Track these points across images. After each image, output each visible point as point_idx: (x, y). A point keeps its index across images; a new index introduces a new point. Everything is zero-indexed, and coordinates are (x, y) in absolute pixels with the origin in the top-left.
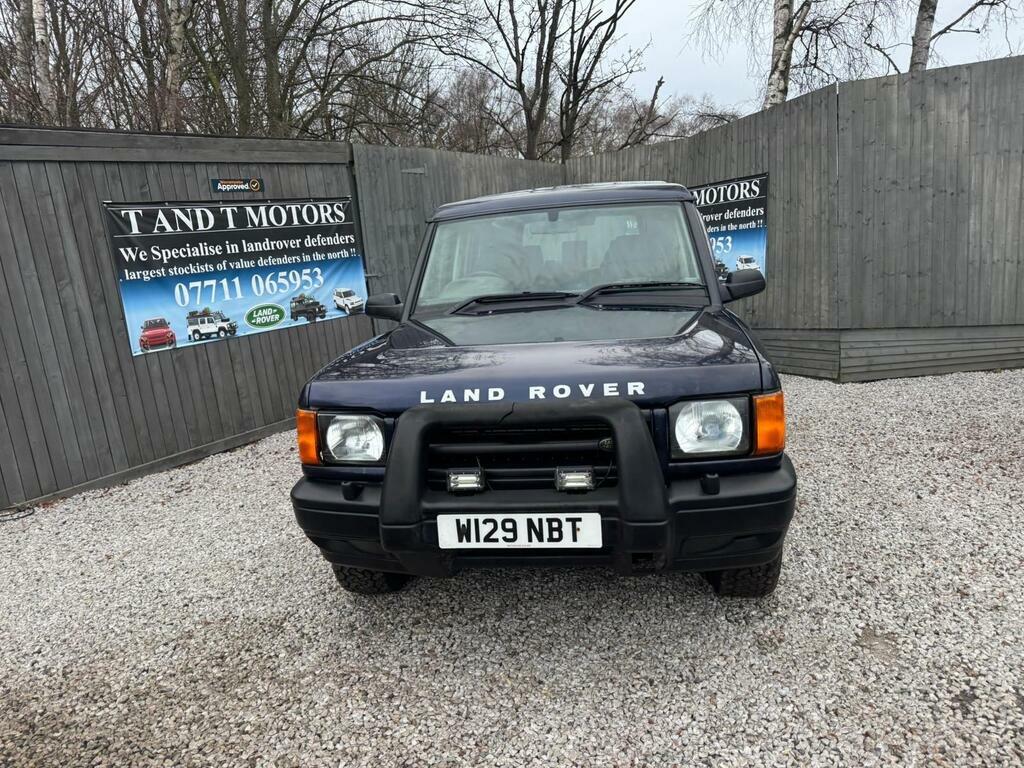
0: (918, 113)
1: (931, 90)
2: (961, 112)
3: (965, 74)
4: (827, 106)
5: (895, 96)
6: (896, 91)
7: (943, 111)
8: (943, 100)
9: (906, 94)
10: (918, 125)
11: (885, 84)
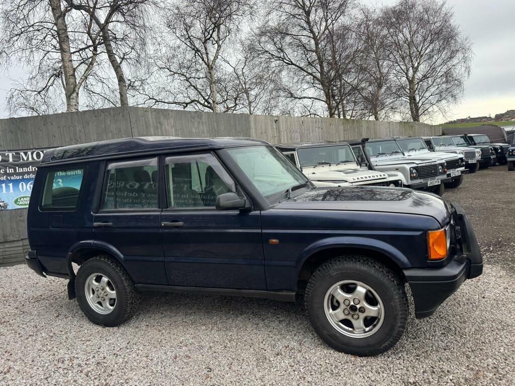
0: (159, 125)
1: (162, 117)
2: (172, 128)
3: (171, 113)
4: (123, 116)
5: (150, 117)
6: (150, 115)
7: (167, 127)
8: (166, 122)
9: (154, 117)
10: (159, 130)
11: (146, 111)
